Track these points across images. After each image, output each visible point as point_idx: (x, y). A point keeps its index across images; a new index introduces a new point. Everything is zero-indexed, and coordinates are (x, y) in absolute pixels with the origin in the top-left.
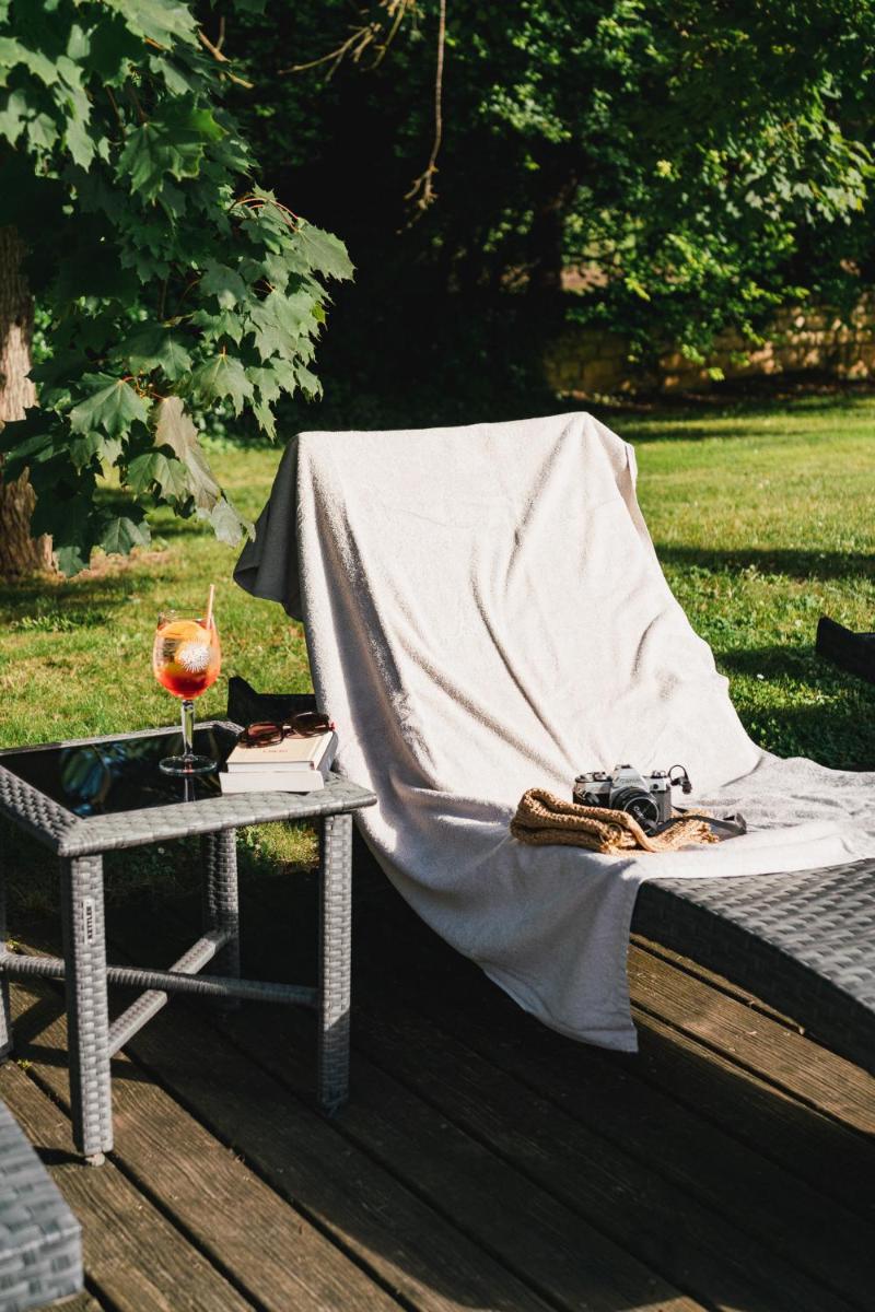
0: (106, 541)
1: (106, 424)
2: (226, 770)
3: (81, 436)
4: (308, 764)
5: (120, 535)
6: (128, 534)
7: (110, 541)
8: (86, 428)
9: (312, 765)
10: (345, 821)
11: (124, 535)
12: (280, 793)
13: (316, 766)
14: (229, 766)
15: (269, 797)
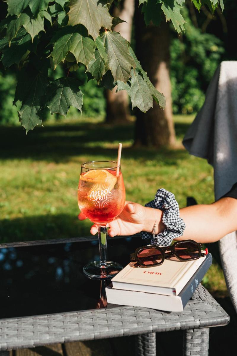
0: (52, 104)
1: (31, 6)
2: (111, 287)
3: (14, 17)
4: (172, 290)
5: (61, 100)
6: (67, 99)
7: (55, 104)
8: (18, 10)
9: (174, 291)
10: (203, 333)
11: (64, 100)
12: (149, 310)
13: (178, 293)
14: (114, 284)
15: (140, 313)
